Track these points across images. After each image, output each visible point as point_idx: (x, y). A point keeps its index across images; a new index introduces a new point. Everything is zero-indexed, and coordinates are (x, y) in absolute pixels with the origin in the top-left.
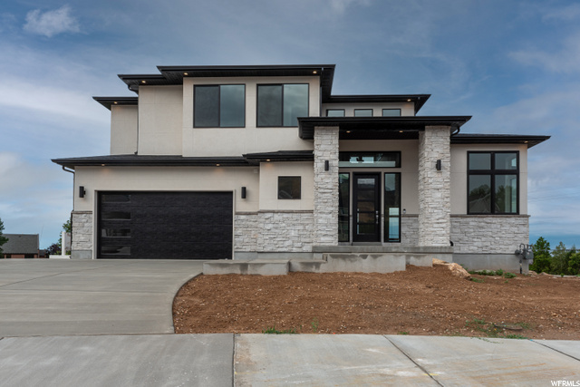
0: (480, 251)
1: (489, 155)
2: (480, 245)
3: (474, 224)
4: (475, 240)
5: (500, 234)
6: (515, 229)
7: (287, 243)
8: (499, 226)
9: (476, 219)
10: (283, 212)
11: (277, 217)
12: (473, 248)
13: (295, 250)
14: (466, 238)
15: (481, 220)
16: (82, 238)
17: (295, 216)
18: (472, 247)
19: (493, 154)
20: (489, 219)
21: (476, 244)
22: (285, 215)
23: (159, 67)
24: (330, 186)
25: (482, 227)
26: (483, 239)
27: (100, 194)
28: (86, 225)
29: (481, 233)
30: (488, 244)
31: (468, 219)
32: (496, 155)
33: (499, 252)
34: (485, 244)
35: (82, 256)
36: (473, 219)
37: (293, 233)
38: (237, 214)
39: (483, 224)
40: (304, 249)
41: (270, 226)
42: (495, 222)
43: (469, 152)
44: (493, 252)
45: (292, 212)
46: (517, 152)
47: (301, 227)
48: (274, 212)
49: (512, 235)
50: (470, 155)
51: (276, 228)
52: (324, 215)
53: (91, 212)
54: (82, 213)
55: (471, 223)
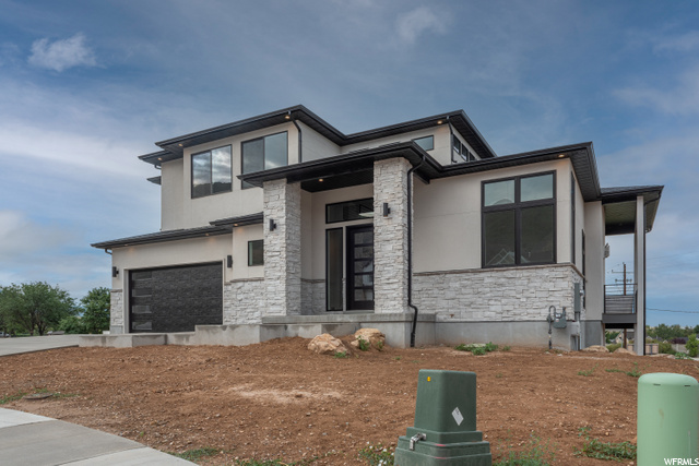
0: (499, 318)
1: (513, 182)
2: (499, 309)
3: (490, 280)
4: (492, 302)
5: (527, 294)
6: (550, 286)
7: (255, 315)
8: (526, 282)
9: (494, 274)
10: (252, 280)
11: (247, 286)
12: (491, 314)
14: (480, 301)
15: (499, 274)
16: (117, 315)
18: (487, 314)
19: (517, 180)
20: (511, 273)
21: (493, 308)
22: (254, 284)
23: (157, 144)
24: (277, 249)
25: (502, 285)
26: (504, 301)
27: (131, 272)
28: (119, 302)
29: (500, 294)
30: (511, 308)
31: (482, 275)
32: (522, 180)
33: (526, 318)
34: (506, 308)
36: (489, 274)
38: (226, 284)
39: (503, 280)
41: (241, 296)
42: (521, 276)
43: (483, 183)
44: (517, 318)
45: (259, 279)
46: (554, 173)
48: (244, 281)
49: (544, 294)
50: (486, 185)
51: (247, 298)
52: (273, 282)
53: (121, 291)
54: (117, 291)
55: (487, 280)
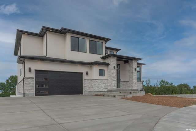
7: (102, 89)
10: (101, 80)
11: (99, 81)
13: (103, 91)
16: (30, 88)
17: (103, 81)
22: (101, 81)
24: (115, 73)
28: (31, 83)
35: (30, 95)
37: (103, 86)
38: (85, 80)
40: (106, 91)
41: (97, 84)
45: (103, 80)
47: (105, 84)
48: (98, 80)
51: (99, 84)
52: (114, 81)
53: (33, 78)
54: (30, 78)
